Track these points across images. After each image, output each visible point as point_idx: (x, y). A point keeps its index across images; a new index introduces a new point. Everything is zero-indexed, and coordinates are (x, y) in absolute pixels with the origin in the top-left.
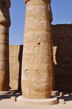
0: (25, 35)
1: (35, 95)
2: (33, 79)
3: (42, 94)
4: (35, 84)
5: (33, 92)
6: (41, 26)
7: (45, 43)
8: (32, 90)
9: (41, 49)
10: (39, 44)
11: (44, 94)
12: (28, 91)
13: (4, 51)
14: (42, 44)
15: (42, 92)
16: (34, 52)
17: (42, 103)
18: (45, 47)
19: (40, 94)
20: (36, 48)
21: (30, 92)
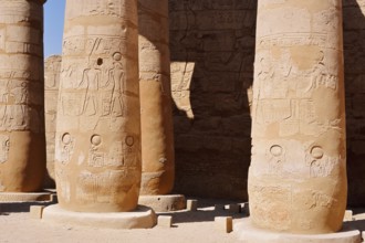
0: (65, 36)
1: (86, 202)
2: (81, 159)
3: (106, 198)
4: (85, 173)
5: (81, 194)
6: (106, 12)
7: (118, 60)
8: (78, 189)
9: (105, 75)
10: (100, 62)
11: (111, 199)
12: (68, 190)
13: (26, 76)
14: (107, 63)
15: (104, 194)
16: (85, 86)
17: (103, 223)
18: (117, 72)
19: (101, 199)
20: (91, 74)
21: (73, 193)
